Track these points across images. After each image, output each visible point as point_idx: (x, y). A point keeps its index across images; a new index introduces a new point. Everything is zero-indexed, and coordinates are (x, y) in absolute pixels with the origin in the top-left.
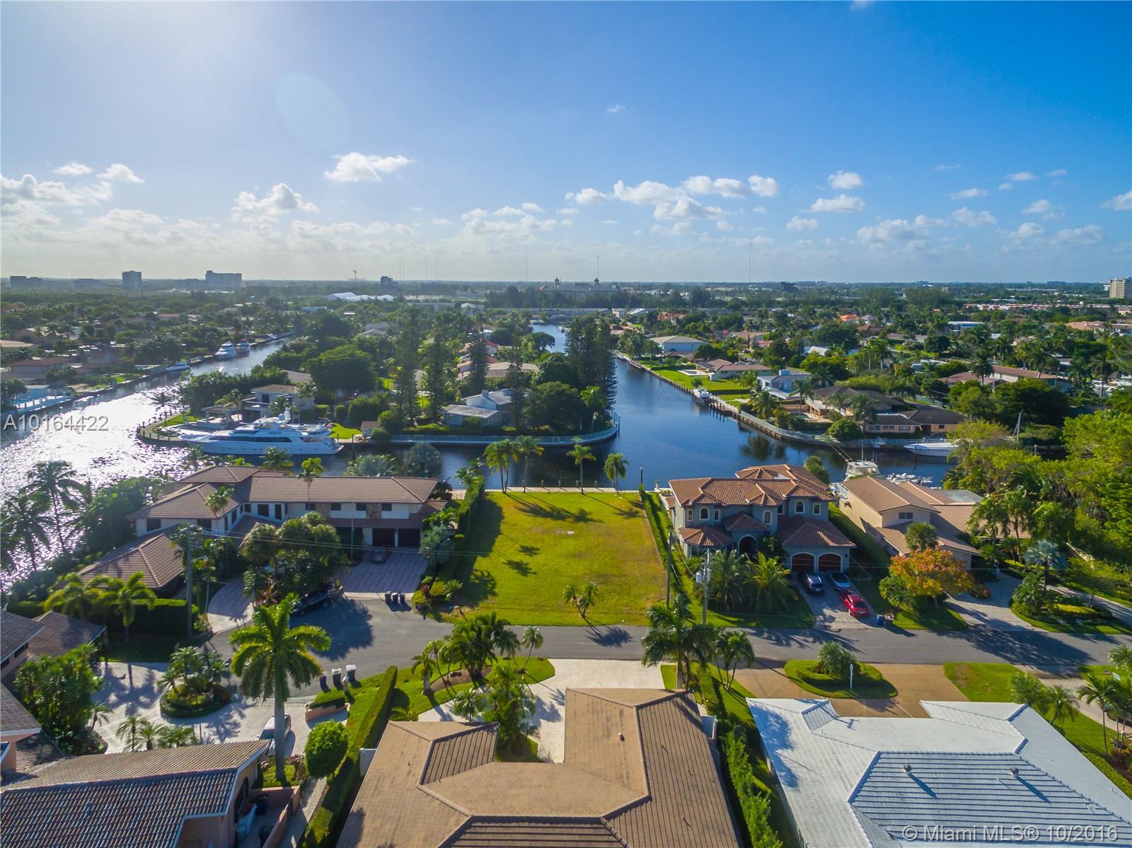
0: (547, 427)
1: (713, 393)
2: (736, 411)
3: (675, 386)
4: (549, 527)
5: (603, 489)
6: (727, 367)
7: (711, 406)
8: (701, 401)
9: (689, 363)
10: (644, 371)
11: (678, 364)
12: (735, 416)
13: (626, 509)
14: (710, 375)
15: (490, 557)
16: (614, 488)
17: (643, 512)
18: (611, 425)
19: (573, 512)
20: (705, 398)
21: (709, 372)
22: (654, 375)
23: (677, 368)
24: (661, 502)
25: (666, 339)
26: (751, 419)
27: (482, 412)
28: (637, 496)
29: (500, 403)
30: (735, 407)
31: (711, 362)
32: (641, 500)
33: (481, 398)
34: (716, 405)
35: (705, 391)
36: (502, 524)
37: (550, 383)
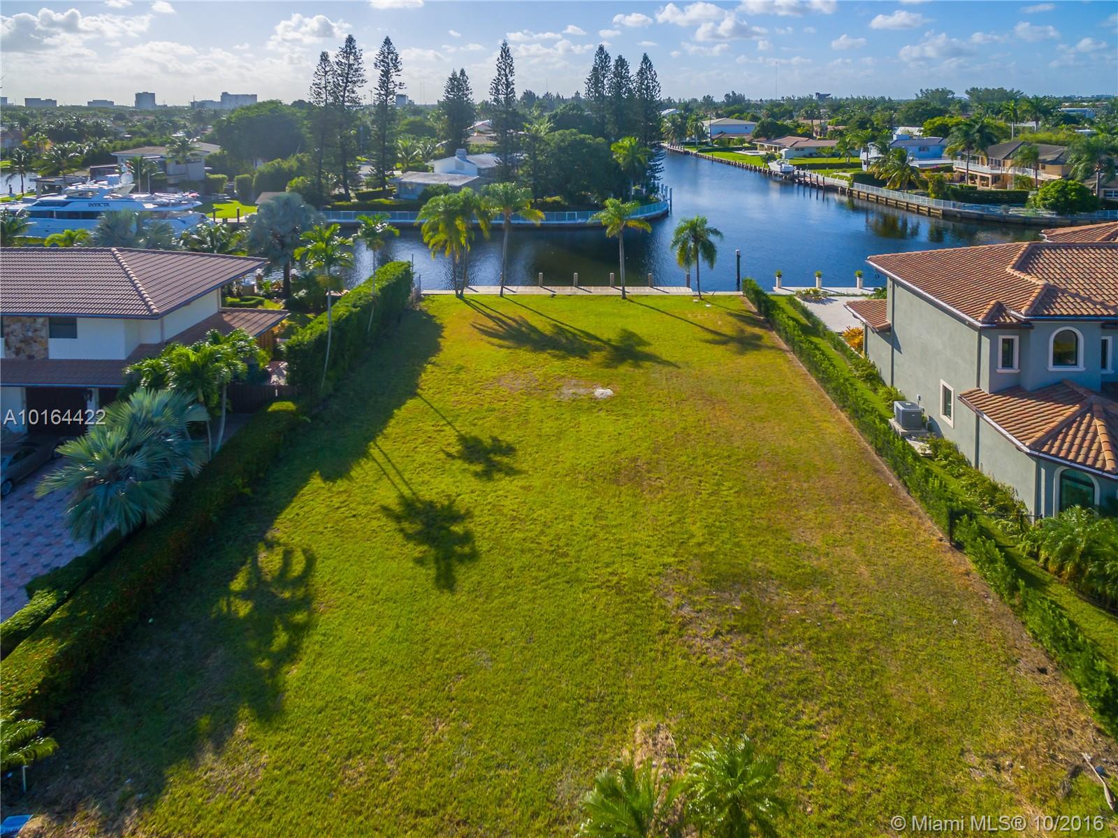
0: (557, 198)
1: (799, 167)
2: (845, 184)
3: (735, 165)
4: (546, 376)
5: (666, 289)
6: (803, 142)
7: (800, 181)
8: (781, 176)
9: (746, 145)
10: (687, 153)
11: (732, 146)
12: (843, 192)
13: (728, 331)
14: (783, 152)
15: (351, 479)
16: (688, 286)
17: (773, 337)
18: (658, 200)
19: (606, 335)
20: (789, 173)
21: (780, 149)
22: (702, 157)
23: (732, 150)
24: (808, 315)
25: (712, 121)
26: (875, 193)
27: (455, 179)
28: (744, 302)
29: (483, 167)
30: (841, 179)
31: (777, 141)
32: (754, 309)
33: (456, 161)
34: (808, 180)
35: (788, 164)
36: (429, 366)
37: (561, 132)
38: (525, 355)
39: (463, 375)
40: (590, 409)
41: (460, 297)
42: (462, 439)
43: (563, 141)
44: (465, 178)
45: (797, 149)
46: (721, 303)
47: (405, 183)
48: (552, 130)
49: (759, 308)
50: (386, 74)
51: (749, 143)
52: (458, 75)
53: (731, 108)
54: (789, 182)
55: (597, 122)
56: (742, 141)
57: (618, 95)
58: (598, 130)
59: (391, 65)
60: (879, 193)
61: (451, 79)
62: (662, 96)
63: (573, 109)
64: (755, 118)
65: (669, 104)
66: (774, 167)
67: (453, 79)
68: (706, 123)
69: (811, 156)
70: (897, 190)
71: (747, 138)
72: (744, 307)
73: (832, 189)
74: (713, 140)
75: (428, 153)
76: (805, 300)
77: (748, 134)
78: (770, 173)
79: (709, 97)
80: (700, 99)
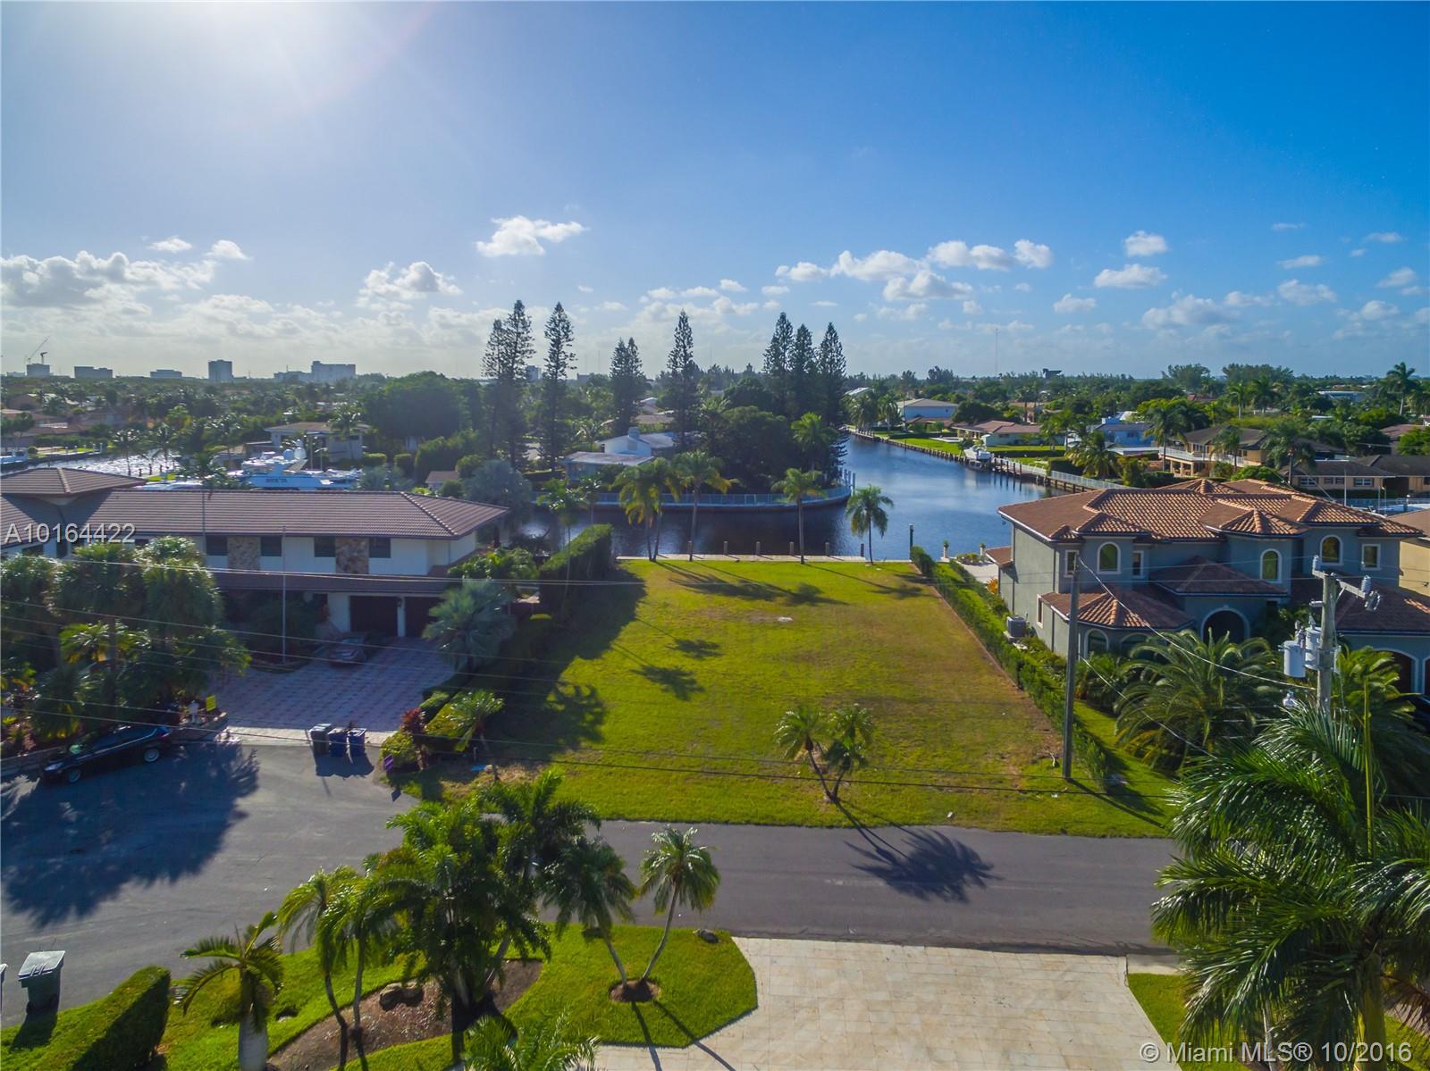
0: (735, 481)
1: (997, 454)
2: (1042, 472)
3: (930, 454)
4: (738, 610)
5: (842, 558)
6: (1008, 427)
7: (997, 470)
8: (978, 465)
9: (945, 431)
10: (878, 440)
11: (928, 431)
12: (1041, 481)
13: (893, 585)
14: (984, 438)
15: (603, 659)
16: (862, 555)
17: (932, 589)
18: (840, 486)
19: (786, 587)
20: (985, 460)
21: (982, 434)
22: (894, 444)
23: (927, 436)
24: (963, 572)
25: (907, 403)
26: (1072, 481)
27: (628, 460)
28: (912, 568)
29: (658, 446)
30: (1038, 468)
31: (980, 426)
32: (920, 573)
33: (629, 441)
34: (1005, 468)
35: (985, 451)
36: (640, 604)
37: (740, 408)
38: (720, 599)
39: (669, 609)
40: (775, 628)
41: (653, 560)
42: (677, 641)
43: (742, 418)
44: (639, 458)
45: (1001, 436)
46: (890, 568)
47: (576, 464)
48: (729, 407)
49: (923, 570)
50: (557, 343)
51: (949, 428)
52: (626, 345)
53: (934, 387)
54: (985, 470)
55: (777, 400)
56: (941, 426)
57: (799, 369)
58: (779, 407)
59: (562, 334)
60: (1076, 482)
61: (618, 350)
62: (849, 371)
63: (751, 385)
64: (959, 399)
65: (860, 381)
66: (970, 454)
67: (621, 349)
68: (901, 405)
69: (1016, 443)
70: (1095, 478)
71: (947, 422)
72: (911, 571)
73: (1028, 478)
74: (907, 425)
75: (593, 434)
76: (965, 563)
77: (947, 418)
78: (967, 461)
79: (909, 373)
80: (900, 375)
